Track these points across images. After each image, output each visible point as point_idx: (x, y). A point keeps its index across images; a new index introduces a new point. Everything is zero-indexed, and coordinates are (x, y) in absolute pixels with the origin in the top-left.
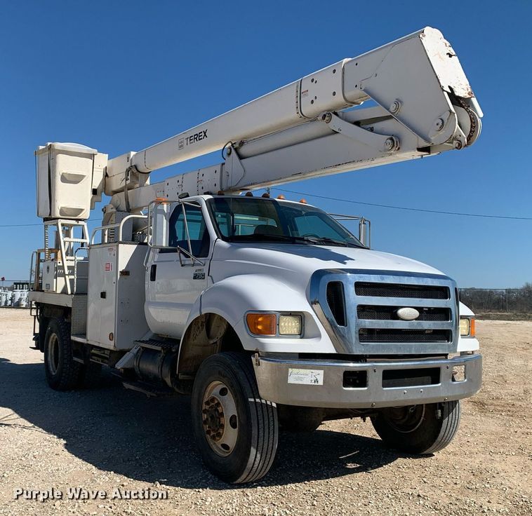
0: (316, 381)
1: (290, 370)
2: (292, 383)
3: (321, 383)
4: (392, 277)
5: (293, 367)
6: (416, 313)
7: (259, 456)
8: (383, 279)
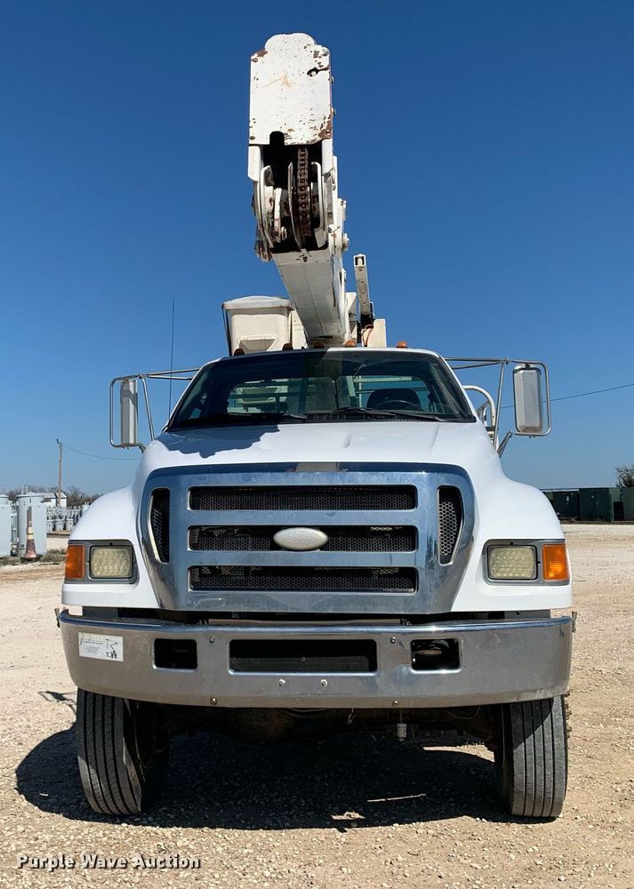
0: (114, 654)
1: (80, 635)
2: (85, 656)
3: (120, 658)
4: (269, 474)
5: (83, 632)
6: (321, 537)
7: (92, 771)
8: (249, 479)
